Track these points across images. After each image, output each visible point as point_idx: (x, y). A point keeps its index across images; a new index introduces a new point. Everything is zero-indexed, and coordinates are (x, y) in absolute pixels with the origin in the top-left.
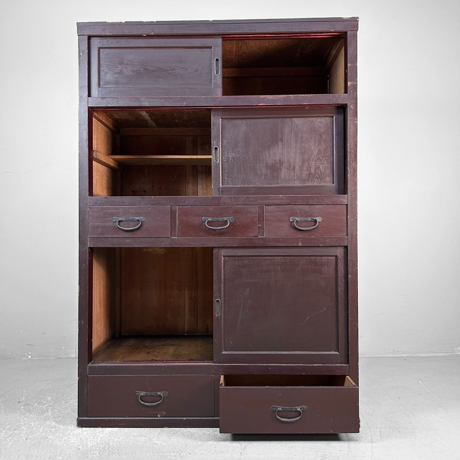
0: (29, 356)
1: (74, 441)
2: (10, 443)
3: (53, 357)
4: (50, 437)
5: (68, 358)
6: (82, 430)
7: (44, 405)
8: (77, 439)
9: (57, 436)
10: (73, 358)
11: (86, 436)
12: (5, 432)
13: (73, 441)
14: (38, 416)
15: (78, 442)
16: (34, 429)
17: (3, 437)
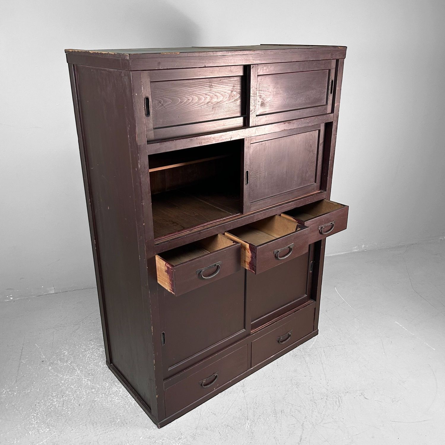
0: (11, 298)
1: (119, 401)
2: (69, 412)
3: (34, 295)
4: (97, 399)
5: (49, 294)
6: (117, 387)
7: (67, 361)
8: (119, 398)
9: (102, 397)
10: (53, 294)
11: (124, 393)
12: (57, 400)
13: (117, 401)
14: (71, 376)
15: (121, 401)
16: (78, 393)
17: (58, 407)
